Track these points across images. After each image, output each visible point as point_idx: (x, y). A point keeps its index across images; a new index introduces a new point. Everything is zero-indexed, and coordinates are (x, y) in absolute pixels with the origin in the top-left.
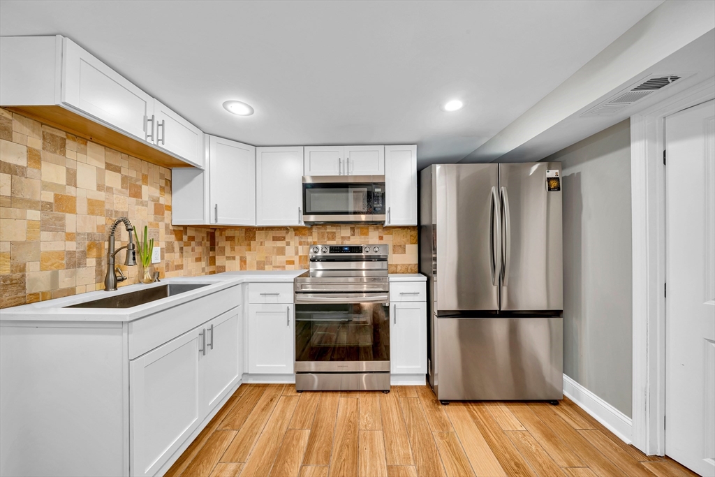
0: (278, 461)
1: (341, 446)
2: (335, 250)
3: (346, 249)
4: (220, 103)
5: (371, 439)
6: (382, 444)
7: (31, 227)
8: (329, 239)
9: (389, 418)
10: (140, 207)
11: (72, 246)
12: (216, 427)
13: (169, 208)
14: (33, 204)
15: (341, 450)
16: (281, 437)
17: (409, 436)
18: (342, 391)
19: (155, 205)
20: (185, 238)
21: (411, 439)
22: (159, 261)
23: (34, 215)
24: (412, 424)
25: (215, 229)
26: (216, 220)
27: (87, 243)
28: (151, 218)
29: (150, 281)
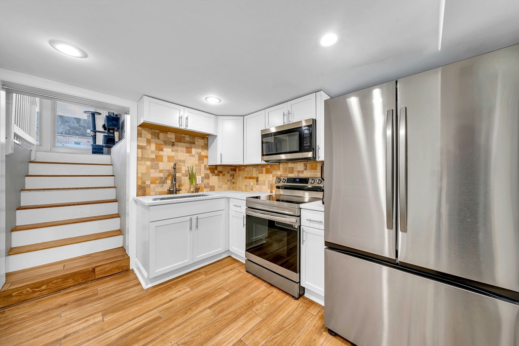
0: (203, 298)
1: (232, 311)
2: (290, 181)
3: (298, 180)
4: (203, 99)
5: (251, 319)
6: (252, 326)
7: (147, 168)
8: (290, 173)
9: (276, 315)
10: (191, 157)
11: (161, 175)
12: (201, 270)
13: (207, 157)
14: (148, 159)
15: (229, 313)
16: (215, 289)
17: (275, 334)
18: (269, 283)
19: (199, 156)
20: (216, 172)
21: (274, 337)
22: (200, 183)
23: (148, 163)
24: (286, 329)
25: (236, 167)
26: (221, 162)
27: (167, 174)
28: (197, 162)
29: (192, 192)
